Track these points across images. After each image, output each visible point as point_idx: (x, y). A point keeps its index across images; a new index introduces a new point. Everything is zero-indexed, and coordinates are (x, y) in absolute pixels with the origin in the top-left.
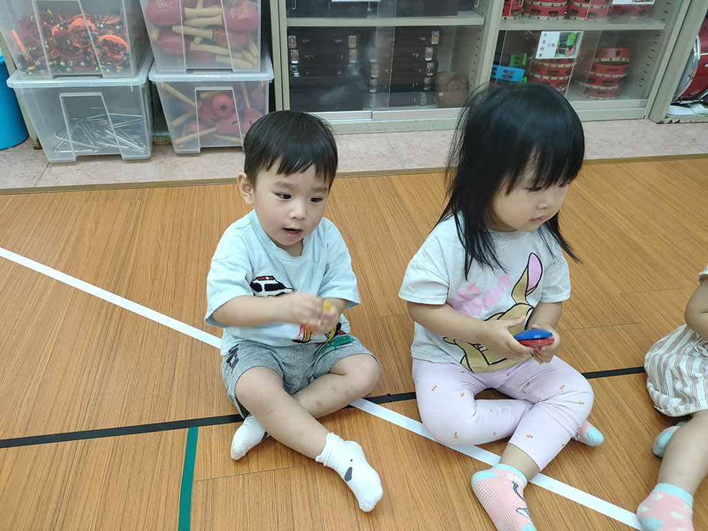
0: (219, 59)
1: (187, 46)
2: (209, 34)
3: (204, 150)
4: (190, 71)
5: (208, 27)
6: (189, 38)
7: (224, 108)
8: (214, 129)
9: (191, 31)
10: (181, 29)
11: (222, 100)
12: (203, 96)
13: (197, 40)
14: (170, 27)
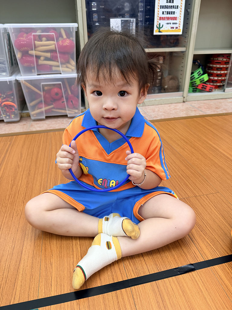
1: (37, 62)
2: (48, 55)
3: (47, 117)
4: (38, 75)
5: (48, 51)
6: (38, 57)
7: (57, 94)
8: (52, 106)
9: (38, 53)
10: (33, 52)
11: (56, 90)
12: (46, 88)
13: (42, 58)
14: (28, 52)
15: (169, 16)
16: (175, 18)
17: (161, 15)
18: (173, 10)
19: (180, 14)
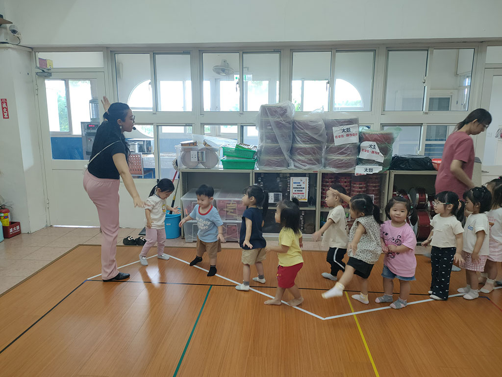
0: (234, 217)
1: (226, 213)
2: (232, 211)
3: (227, 242)
4: (226, 220)
5: (232, 209)
6: (227, 211)
7: (234, 230)
8: (231, 236)
9: (228, 210)
10: (225, 209)
11: (234, 228)
12: (229, 226)
13: (229, 212)
14: (222, 209)
15: (299, 192)
16: (303, 194)
17: (294, 192)
18: (301, 189)
19: (306, 191)
